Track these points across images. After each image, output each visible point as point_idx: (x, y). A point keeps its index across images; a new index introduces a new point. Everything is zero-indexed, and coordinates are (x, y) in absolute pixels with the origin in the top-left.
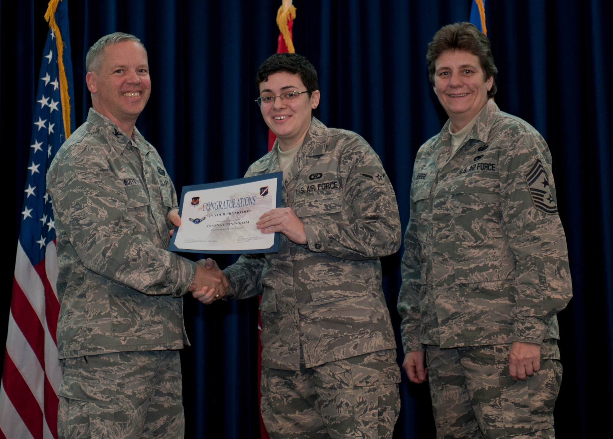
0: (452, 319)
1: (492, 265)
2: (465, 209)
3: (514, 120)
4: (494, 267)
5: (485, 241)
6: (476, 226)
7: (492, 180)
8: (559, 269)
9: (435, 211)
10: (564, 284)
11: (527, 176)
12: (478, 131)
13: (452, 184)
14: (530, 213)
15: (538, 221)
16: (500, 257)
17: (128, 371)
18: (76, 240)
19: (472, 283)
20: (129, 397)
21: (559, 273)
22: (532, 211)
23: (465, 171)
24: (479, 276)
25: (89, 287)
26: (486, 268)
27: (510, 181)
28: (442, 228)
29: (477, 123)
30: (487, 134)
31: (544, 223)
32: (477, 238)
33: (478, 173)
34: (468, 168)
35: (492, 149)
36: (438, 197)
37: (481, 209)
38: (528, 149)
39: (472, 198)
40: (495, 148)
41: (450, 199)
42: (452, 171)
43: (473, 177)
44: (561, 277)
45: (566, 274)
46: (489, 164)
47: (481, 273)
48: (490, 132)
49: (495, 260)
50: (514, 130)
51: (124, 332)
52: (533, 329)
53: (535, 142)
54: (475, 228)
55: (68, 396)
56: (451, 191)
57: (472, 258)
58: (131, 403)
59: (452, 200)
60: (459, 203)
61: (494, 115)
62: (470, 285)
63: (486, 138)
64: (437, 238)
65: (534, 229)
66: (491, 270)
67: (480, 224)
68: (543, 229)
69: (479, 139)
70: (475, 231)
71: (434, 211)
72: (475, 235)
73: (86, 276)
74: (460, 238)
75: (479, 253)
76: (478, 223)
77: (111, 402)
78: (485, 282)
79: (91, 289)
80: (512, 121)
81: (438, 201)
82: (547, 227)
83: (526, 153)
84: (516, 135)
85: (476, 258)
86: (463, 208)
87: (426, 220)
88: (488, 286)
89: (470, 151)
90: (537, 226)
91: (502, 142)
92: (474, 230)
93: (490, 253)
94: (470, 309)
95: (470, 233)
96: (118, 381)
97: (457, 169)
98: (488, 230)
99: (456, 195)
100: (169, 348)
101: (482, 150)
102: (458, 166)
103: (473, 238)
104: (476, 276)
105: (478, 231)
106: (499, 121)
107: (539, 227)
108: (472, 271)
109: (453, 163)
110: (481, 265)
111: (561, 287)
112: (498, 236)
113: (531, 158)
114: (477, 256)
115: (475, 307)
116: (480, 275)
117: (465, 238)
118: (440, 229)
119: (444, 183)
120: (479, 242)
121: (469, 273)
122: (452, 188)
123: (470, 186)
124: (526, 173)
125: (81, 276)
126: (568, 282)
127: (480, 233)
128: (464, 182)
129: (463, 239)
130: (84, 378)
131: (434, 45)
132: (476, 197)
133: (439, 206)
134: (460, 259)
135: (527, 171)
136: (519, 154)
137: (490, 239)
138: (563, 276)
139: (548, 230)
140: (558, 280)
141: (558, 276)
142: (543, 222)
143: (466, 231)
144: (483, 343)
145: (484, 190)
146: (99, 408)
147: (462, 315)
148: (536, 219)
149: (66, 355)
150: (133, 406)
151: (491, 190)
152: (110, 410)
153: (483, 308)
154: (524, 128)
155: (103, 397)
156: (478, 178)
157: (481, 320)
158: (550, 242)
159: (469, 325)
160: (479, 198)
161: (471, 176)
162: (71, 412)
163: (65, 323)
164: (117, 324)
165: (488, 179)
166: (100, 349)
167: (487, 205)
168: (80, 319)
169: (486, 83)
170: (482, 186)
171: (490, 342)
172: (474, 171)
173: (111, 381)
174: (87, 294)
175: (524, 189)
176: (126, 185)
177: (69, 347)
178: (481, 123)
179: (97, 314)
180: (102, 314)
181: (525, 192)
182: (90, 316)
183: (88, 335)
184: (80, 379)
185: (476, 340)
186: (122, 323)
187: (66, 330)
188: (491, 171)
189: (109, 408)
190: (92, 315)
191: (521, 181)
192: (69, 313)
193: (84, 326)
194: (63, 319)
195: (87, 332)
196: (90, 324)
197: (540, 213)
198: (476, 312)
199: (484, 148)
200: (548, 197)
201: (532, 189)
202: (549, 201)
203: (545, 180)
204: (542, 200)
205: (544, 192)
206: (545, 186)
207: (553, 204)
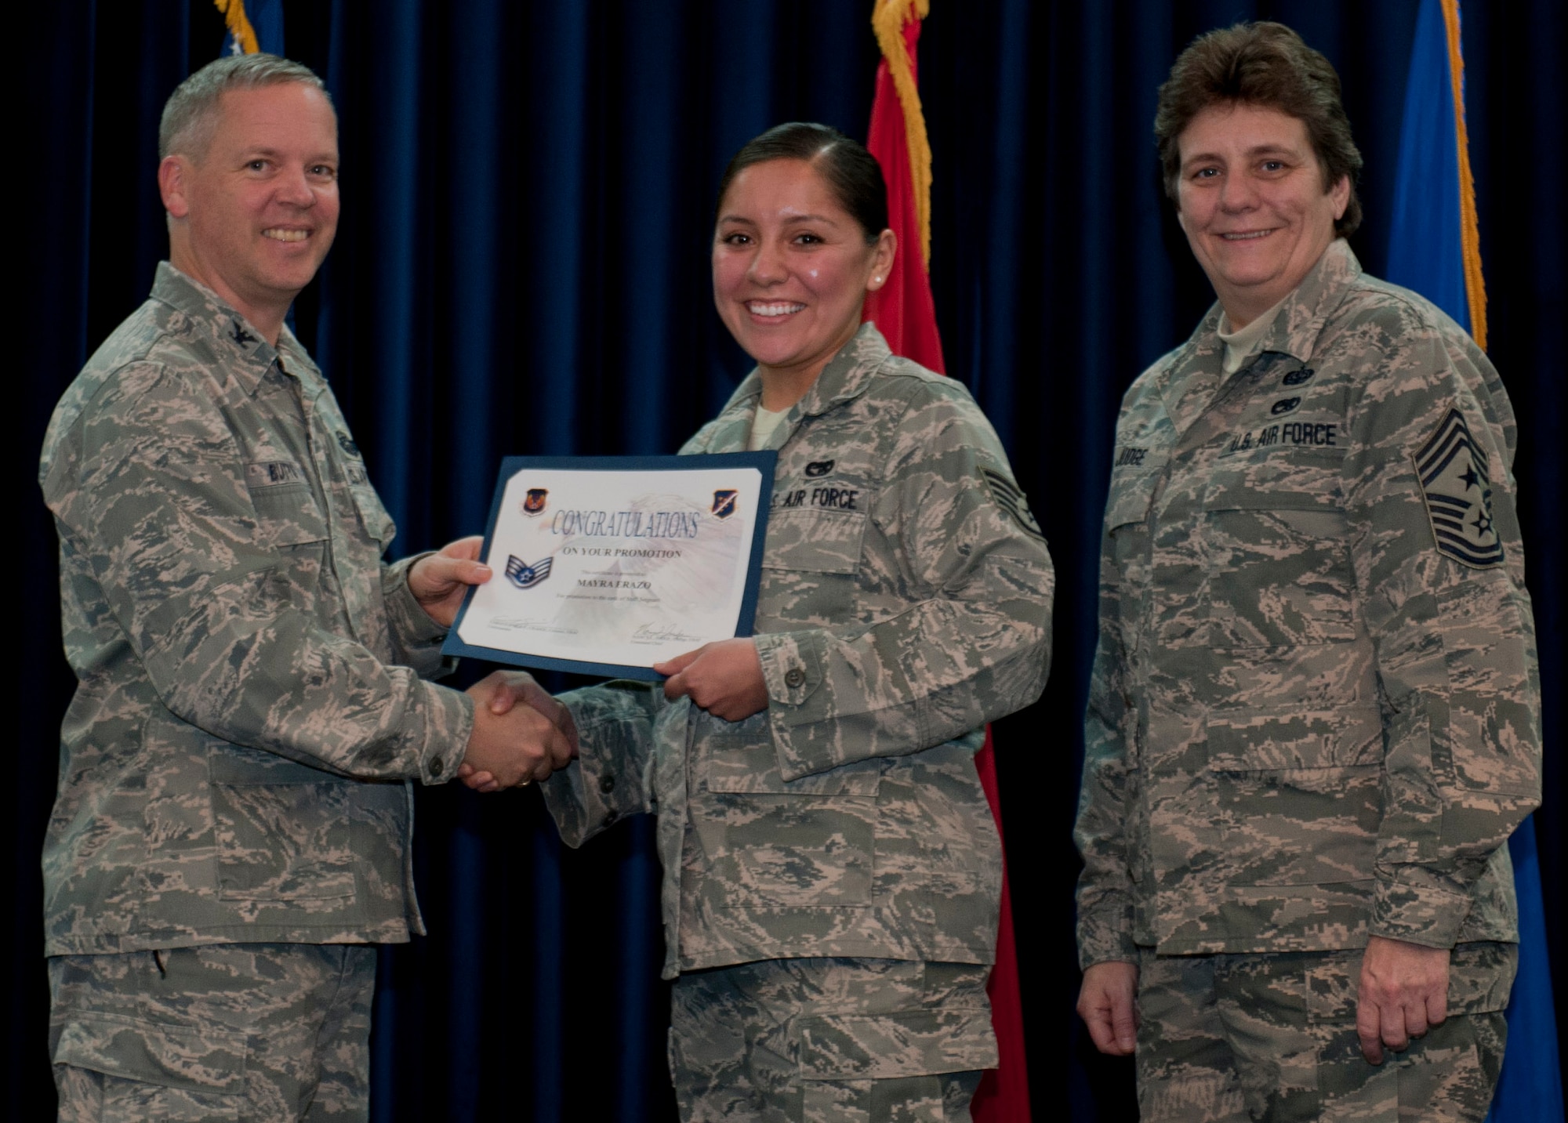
0: (1194, 871)
1: (1317, 720)
2: (1242, 554)
3: (1392, 296)
4: (1320, 727)
5: (1299, 648)
6: (1272, 603)
7: (1325, 472)
8: (1493, 728)
9: (1161, 558)
10: (1507, 769)
11: (1419, 457)
12: (1290, 329)
13: (1208, 479)
14: (1421, 568)
15: (1445, 589)
16: (1340, 698)
17: (277, 1003)
18: (150, 629)
19: (1254, 771)
20: (276, 1077)
21: (1495, 738)
22: (1429, 561)
23: (1247, 445)
24: (1276, 753)
25: (156, 759)
26: (1296, 729)
27: (1368, 470)
28: (1178, 608)
29: (1287, 307)
30: (1311, 337)
31: (1463, 595)
32: (1275, 639)
33: (1281, 454)
34: (1256, 435)
35: (1325, 382)
36: (1169, 517)
37: (1291, 556)
38: (1424, 377)
39: (1266, 524)
40: (1335, 380)
41: (1201, 524)
42: (1211, 442)
43: (1270, 463)
44: (1500, 749)
45: (1514, 740)
46: (1318, 426)
47: (1283, 744)
48: (1322, 331)
49: (1326, 709)
50: (1389, 323)
51: (251, 886)
52: (1411, 903)
53: (1452, 362)
54: (1271, 611)
55: (102, 1067)
56: (1206, 501)
58: (279, 1095)
59: (1205, 525)
60: (1227, 535)
61: (1340, 285)
62: (1249, 775)
63: (1308, 348)
64: (1162, 636)
65: (1433, 614)
66: (1312, 737)
67: (1285, 599)
68: (1458, 612)
69: (1287, 350)
70: (1270, 620)
71: (1156, 560)
72: (1268, 629)
73: (148, 727)
74: (1226, 637)
76: (1279, 595)
77: (229, 1089)
78: (1292, 769)
79: (159, 763)
80: (1384, 300)
81: (1168, 529)
82: (1471, 607)
83: (1421, 390)
84: (1394, 341)
85: (1270, 699)
86: (1234, 549)
87: (1137, 584)
88: (1301, 782)
89: (1262, 383)
90: (1441, 606)
91: (1355, 362)
92: (1267, 615)
93: (1312, 688)
94: (1247, 845)
95: (1255, 624)
96: (249, 1031)
97: (1224, 436)
98: (1307, 616)
99: (1218, 513)
100: (372, 939)
101: (1295, 382)
102: (1227, 429)
103: (1263, 639)
104: (1269, 752)
105: (1278, 618)
107: (1445, 610)
108: (1257, 735)
109: (1213, 416)
110: (1284, 719)
111: (1498, 778)
113: (1435, 405)
114: (1275, 692)
115: (1262, 841)
116: (1279, 748)
117: (1239, 639)
118: (1171, 611)
119: (1187, 477)
120: (1281, 649)
121: (1248, 740)
122: (1207, 493)
123: (1259, 489)
124: (1417, 451)
125: (135, 727)
126: (1521, 764)
127: (1284, 623)
128: (1242, 475)
129: (1235, 642)
130: (154, 1019)
131: (1173, 92)
132: (1276, 520)
133: (1169, 541)
134: (1224, 698)
135: (1419, 444)
137: (1313, 643)
138: (1506, 747)
139: (1474, 616)
140: (1491, 757)
141: (1491, 745)
142: (1458, 592)
143: (1242, 619)
144: (1279, 946)
145: (1302, 502)
146: (196, 1104)
147: (1223, 861)
148: (1440, 583)
149: (82, 945)
150: (284, 1104)
151: (1323, 499)
152: (226, 1110)
153: (1283, 845)
154: (1420, 319)
155: (209, 1075)
156: (1283, 467)
157: (1276, 879)
158: (1472, 650)
159: (1240, 891)
160: (1286, 525)
161: (1265, 460)
162: (110, 1112)
163: (81, 855)
164: (231, 866)
165: (1314, 469)
166: (184, 932)
167: (1311, 544)
168: (126, 847)
169: (1330, 197)
170: (1297, 489)
171: (1299, 944)
172: (1273, 445)
173: (232, 1029)
174: (150, 777)
175: (1409, 496)
176: (274, 479)
177: (95, 923)
178: (1302, 307)
179: (176, 836)
180: (193, 836)
181: (1411, 503)
182: (156, 840)
183: (151, 894)
184: (140, 1021)
185: (1259, 936)
186: (247, 864)
187: (84, 875)
188: (1324, 446)
189: (223, 1105)
190: (163, 836)
191: (1403, 471)
192: (94, 828)
193: (141, 866)
194: (76, 844)
195: (149, 884)
196: (157, 861)
197: (1451, 567)
198: (1265, 855)
199: (1300, 375)
200: (1477, 519)
201: (1430, 496)
202: (1477, 529)
203: (1469, 470)
204: (1459, 527)
205: (1466, 505)
206: (1468, 486)
207: (1490, 538)
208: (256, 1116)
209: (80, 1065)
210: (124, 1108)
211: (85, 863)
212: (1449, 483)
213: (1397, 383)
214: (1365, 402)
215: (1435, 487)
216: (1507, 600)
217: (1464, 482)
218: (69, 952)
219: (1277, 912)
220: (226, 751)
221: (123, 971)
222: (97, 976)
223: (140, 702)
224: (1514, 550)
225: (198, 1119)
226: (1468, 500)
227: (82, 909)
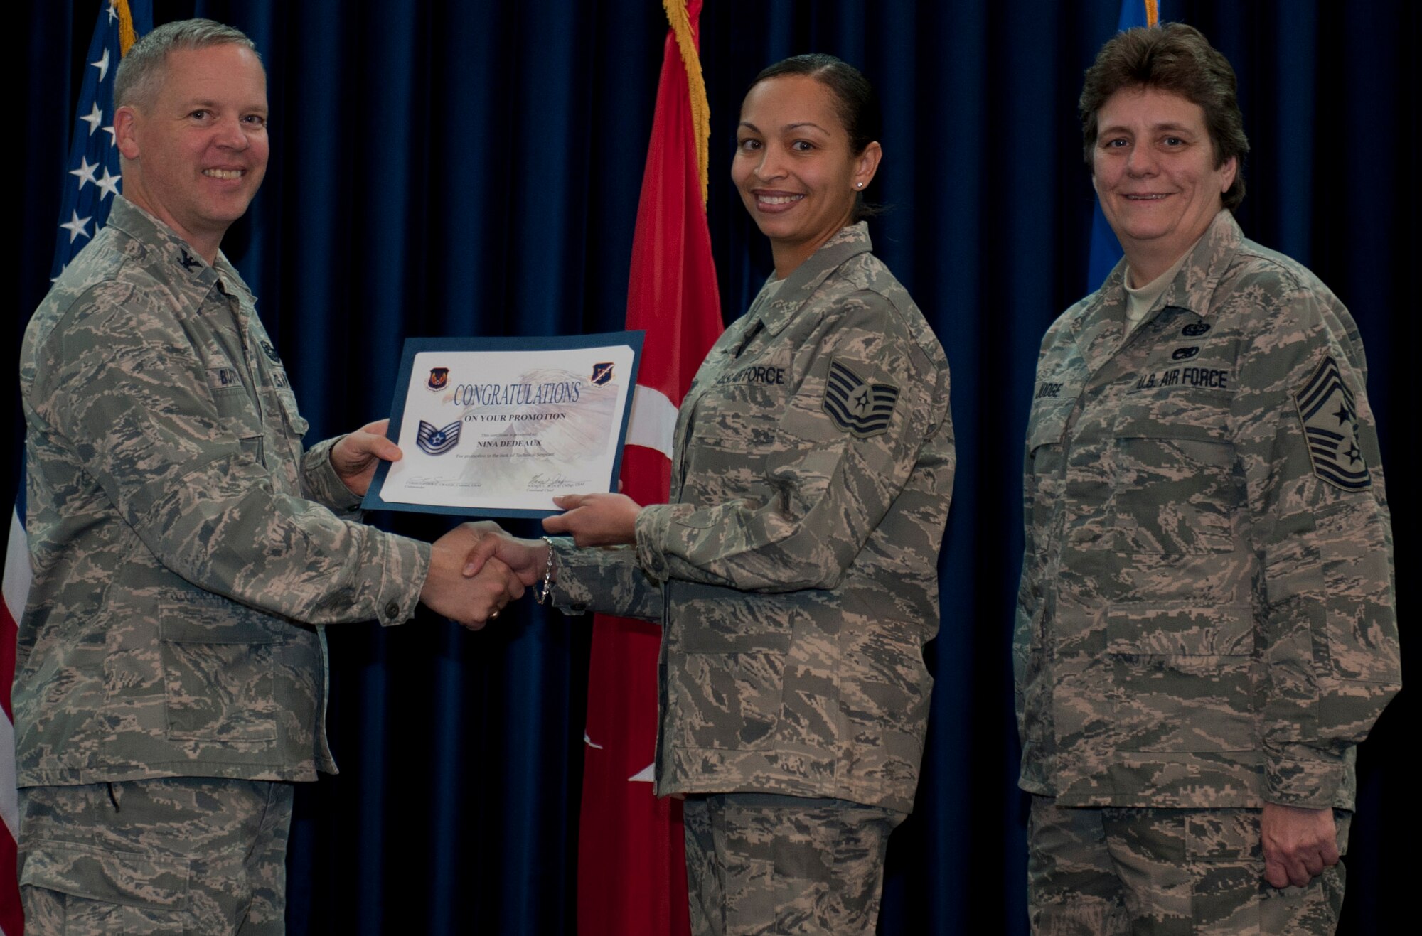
0: (1088, 737)
1: (1200, 615)
2: (1145, 475)
3: (1273, 262)
4: (1203, 621)
5: (1188, 557)
6: (1170, 519)
7: (1217, 410)
8: (1363, 626)
9: (1074, 475)
10: (1375, 661)
11: (1300, 397)
12: (1188, 287)
13: (1118, 411)
14: (1300, 491)
15: (1321, 508)
16: (1220, 599)
17: (216, 831)
19: (1145, 655)
20: (215, 894)
21: (1365, 635)
22: (1307, 484)
23: (1150, 384)
24: (1164, 641)
25: (114, 618)
26: (1182, 622)
27: (1258, 412)
28: (1086, 517)
29: (1185, 269)
30: (1208, 294)
31: (1336, 513)
32: (1169, 549)
33: (1181, 393)
34: (1160, 376)
35: (1219, 335)
36: (1083, 440)
37: (1186, 478)
38: (1304, 331)
39: (1166, 451)
40: (1228, 333)
41: (1111, 448)
42: (1119, 379)
43: (1170, 400)
44: (1368, 644)
45: (1380, 637)
46: (1213, 371)
47: (1171, 634)
48: (1216, 290)
49: (1209, 606)
51: (194, 728)
52: (1298, 775)
53: (1322, 316)
54: (1168, 524)
55: (67, 888)
56: (1115, 429)
57: (1153, 595)
58: (218, 910)
59: (1115, 450)
60: (1132, 458)
61: (1228, 250)
62: (1141, 658)
63: (1205, 304)
64: (1071, 539)
66: (1195, 629)
67: (1180, 515)
68: (1333, 527)
69: (1187, 305)
70: (1167, 531)
71: (1071, 475)
72: (1164, 539)
73: (108, 592)
74: (1128, 544)
75: (1169, 585)
76: (1175, 511)
78: (1177, 655)
79: (117, 622)
80: (1268, 265)
81: (1082, 450)
82: (1343, 523)
83: (1301, 342)
85: (1162, 597)
86: (1138, 471)
87: (1050, 495)
88: (1184, 667)
89: (1164, 332)
90: (1318, 522)
91: (1242, 317)
92: (1164, 527)
93: (1197, 589)
94: (1135, 717)
95: (1153, 533)
96: (191, 856)
97: (1132, 376)
98: (1197, 530)
99: (1126, 440)
101: (1194, 334)
102: (1133, 370)
103: (1159, 547)
104: (1158, 640)
105: (1173, 531)
106: (1238, 265)
107: (1321, 525)
108: (1150, 625)
109: (1122, 360)
110: (1173, 613)
111: (1368, 669)
112: (1222, 548)
113: (1312, 354)
114: (1165, 590)
115: (1148, 714)
116: (1167, 637)
117: (1139, 546)
118: (1081, 519)
119: (1099, 408)
120: (1173, 557)
121: (1142, 628)
122: (1117, 423)
123: (1161, 421)
124: (1298, 392)
125: (98, 591)
126: (1386, 657)
127: (1178, 536)
128: (1147, 409)
129: (1136, 548)
130: (109, 846)
131: (1098, 74)
132: (1175, 447)
133: (1083, 462)
134: (1121, 593)
135: (1300, 386)
136: (1281, 345)
137: (1200, 553)
138: (1373, 641)
139: (1345, 531)
140: (1361, 651)
141: (1361, 641)
142: (1332, 510)
143: (1143, 529)
144: (1157, 802)
145: (1197, 434)
146: (147, 919)
147: (1113, 729)
148: (1317, 503)
149: (48, 778)
150: (222, 917)
151: (1214, 433)
152: (172, 924)
153: (1166, 718)
154: (1297, 282)
155: (158, 895)
156: (1182, 404)
157: (1158, 746)
158: (1344, 561)
159: (1126, 755)
160: (1182, 452)
161: (1167, 397)
162: (72, 927)
163: (49, 701)
164: (178, 710)
165: (1208, 408)
166: (137, 767)
167: (1201, 469)
168: (87, 694)
169: (1218, 173)
170: (1193, 423)
171: (1174, 801)
172: (1174, 386)
173: (177, 855)
174: (109, 634)
175: (1292, 428)
176: (223, 383)
177: (60, 759)
178: (1196, 269)
179: (131, 685)
180: (145, 685)
181: (1294, 435)
182: (114, 688)
183: (109, 734)
184: (97, 849)
185: (1140, 794)
186: (191, 708)
187: (52, 718)
188: (1217, 388)
189: (171, 920)
190: (119, 685)
191: (1287, 409)
192: (61, 678)
193: (100, 710)
194: (44, 691)
195: (107, 725)
196: (112, 706)
197: (1326, 489)
198: (1149, 726)
199: (1198, 328)
200: (1348, 449)
201: (1309, 430)
202: (1349, 458)
203: (1342, 408)
204: (1333, 456)
205: (1340, 438)
206: (1341, 422)
207: (1360, 466)
208: (199, 928)
209: (43, 886)
210: (84, 924)
211: (54, 708)
212: (1325, 418)
213: (1280, 338)
214: (1253, 353)
215: (1313, 422)
216: (1373, 518)
217: (1338, 419)
218: (36, 784)
219: (1157, 774)
220: (176, 613)
221: (81, 806)
222: (58, 811)
223: (104, 569)
224: (1377, 474)
225: (149, 932)
226: (1341, 433)
227: (50, 747)
